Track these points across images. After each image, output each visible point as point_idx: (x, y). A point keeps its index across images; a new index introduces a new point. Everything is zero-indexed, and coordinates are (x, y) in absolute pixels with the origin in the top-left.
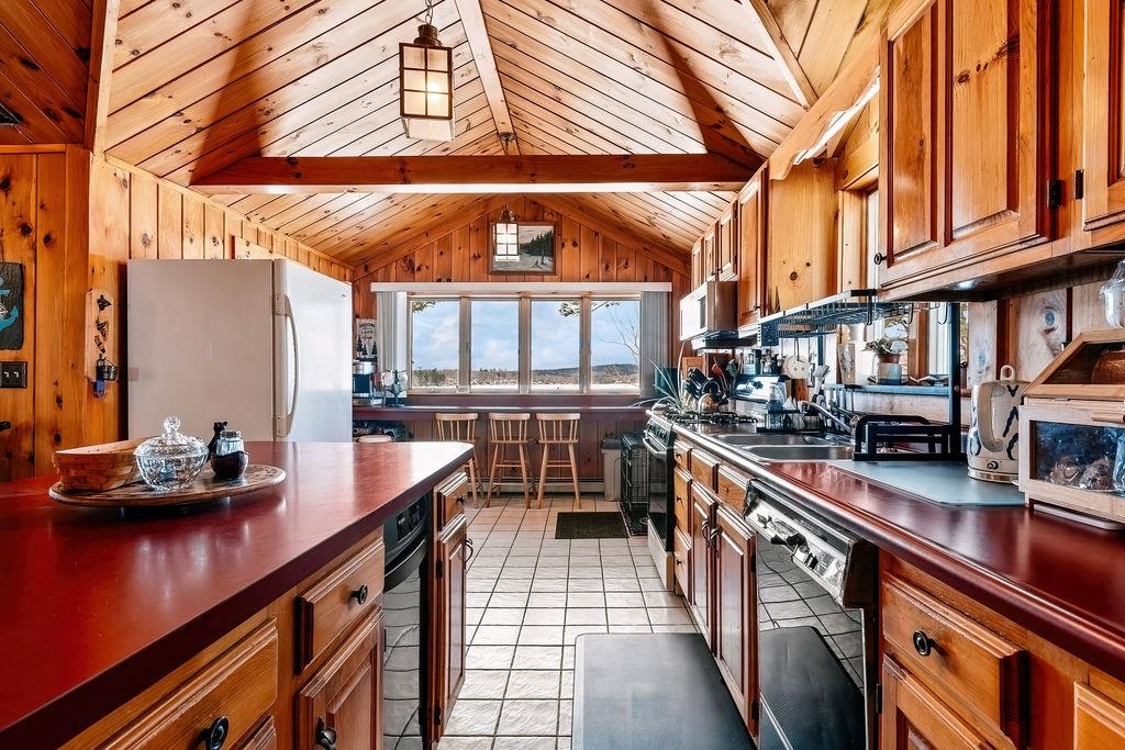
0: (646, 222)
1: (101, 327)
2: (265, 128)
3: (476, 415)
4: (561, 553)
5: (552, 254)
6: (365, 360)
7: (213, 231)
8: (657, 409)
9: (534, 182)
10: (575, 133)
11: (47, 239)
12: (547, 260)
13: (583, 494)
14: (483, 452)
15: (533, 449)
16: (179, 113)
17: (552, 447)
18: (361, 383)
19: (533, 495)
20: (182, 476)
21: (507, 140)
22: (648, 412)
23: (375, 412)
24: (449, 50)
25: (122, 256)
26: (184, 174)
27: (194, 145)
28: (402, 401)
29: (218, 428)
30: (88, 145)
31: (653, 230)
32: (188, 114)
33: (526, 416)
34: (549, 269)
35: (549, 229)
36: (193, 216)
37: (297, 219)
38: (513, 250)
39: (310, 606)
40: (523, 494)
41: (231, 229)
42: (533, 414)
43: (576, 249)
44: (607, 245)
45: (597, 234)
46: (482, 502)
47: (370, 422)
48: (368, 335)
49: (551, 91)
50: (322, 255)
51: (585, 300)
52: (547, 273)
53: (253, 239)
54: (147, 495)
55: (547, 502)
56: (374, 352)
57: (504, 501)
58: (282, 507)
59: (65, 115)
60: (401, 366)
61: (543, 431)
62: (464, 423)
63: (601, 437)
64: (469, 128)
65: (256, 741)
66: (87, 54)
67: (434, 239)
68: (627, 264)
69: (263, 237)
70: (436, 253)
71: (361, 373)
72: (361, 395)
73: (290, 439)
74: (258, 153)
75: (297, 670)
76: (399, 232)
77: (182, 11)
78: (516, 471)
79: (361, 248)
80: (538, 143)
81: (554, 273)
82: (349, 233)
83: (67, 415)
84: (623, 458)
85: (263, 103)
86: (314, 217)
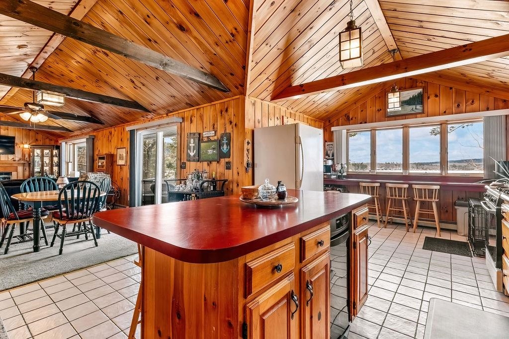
0: (487, 76)
1: (248, 150)
2: (293, 76)
3: (379, 184)
4: (425, 256)
5: (422, 103)
6: (329, 159)
7: (277, 115)
8: (494, 185)
9: (406, 71)
10: (433, 40)
11: (236, 125)
12: (418, 107)
13: (442, 230)
14: (383, 202)
15: (411, 203)
16: (268, 78)
17: (422, 203)
18: (327, 169)
19: (411, 225)
20: (270, 197)
21: (394, 53)
22: (486, 187)
23: (333, 181)
24: (360, 29)
25: (253, 128)
26: (269, 98)
27: (271, 88)
28: (344, 176)
29: (279, 183)
30: (245, 95)
31: (491, 80)
32: (270, 78)
33: (406, 186)
34: (420, 111)
35: (420, 90)
36: (271, 111)
37: (303, 106)
38: (398, 105)
39: (304, 241)
40: (405, 224)
41: (283, 114)
42: (410, 185)
43: (437, 99)
44: (458, 93)
45: (451, 88)
46: (382, 225)
47: (331, 185)
48: (330, 149)
49: (417, 24)
50: (313, 118)
51: (443, 125)
52: (419, 113)
53: (289, 116)
54: (261, 202)
55: (420, 230)
56: (333, 156)
57: (395, 226)
58: (297, 211)
59: (240, 87)
60: (344, 161)
61: (416, 193)
62: (373, 188)
63: (455, 199)
64: (374, 53)
65: (289, 277)
66: (245, 67)
67: (359, 104)
68: (473, 102)
69: (292, 115)
70: (359, 111)
71: (327, 164)
72: (328, 174)
73: (301, 189)
74: (291, 85)
75: (301, 262)
76: (343, 104)
77: (268, 45)
78: (401, 213)
79: (327, 113)
80: (411, 50)
81: (423, 112)
82: (322, 108)
83: (240, 178)
84: (469, 212)
85: (292, 67)
86: (309, 105)
